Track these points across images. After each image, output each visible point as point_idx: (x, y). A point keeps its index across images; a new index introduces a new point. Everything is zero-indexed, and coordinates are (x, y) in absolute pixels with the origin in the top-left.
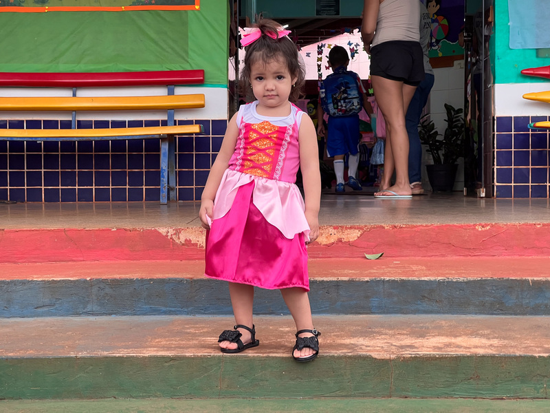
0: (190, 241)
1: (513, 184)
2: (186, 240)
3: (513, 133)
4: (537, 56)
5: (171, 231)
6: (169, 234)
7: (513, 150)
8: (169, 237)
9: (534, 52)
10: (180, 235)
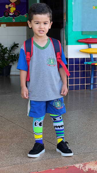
0: (91, 169)
1: (74, 85)
2: (89, 169)
3: (74, 65)
4: (82, 34)
5: (82, 165)
6: (81, 167)
7: (74, 71)
8: (80, 169)
9: (81, 32)
10: (86, 167)
